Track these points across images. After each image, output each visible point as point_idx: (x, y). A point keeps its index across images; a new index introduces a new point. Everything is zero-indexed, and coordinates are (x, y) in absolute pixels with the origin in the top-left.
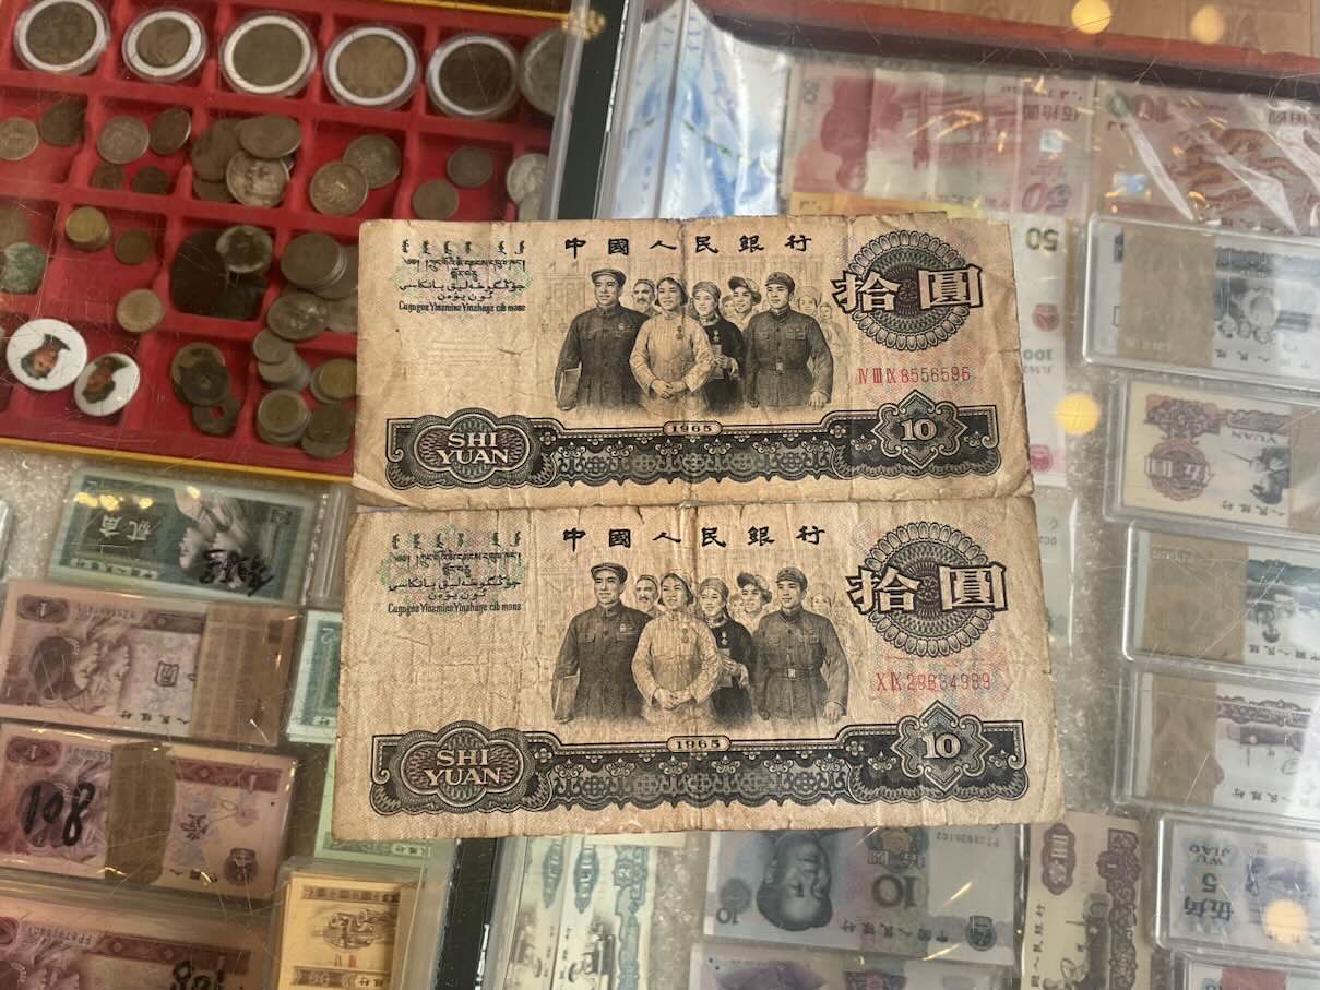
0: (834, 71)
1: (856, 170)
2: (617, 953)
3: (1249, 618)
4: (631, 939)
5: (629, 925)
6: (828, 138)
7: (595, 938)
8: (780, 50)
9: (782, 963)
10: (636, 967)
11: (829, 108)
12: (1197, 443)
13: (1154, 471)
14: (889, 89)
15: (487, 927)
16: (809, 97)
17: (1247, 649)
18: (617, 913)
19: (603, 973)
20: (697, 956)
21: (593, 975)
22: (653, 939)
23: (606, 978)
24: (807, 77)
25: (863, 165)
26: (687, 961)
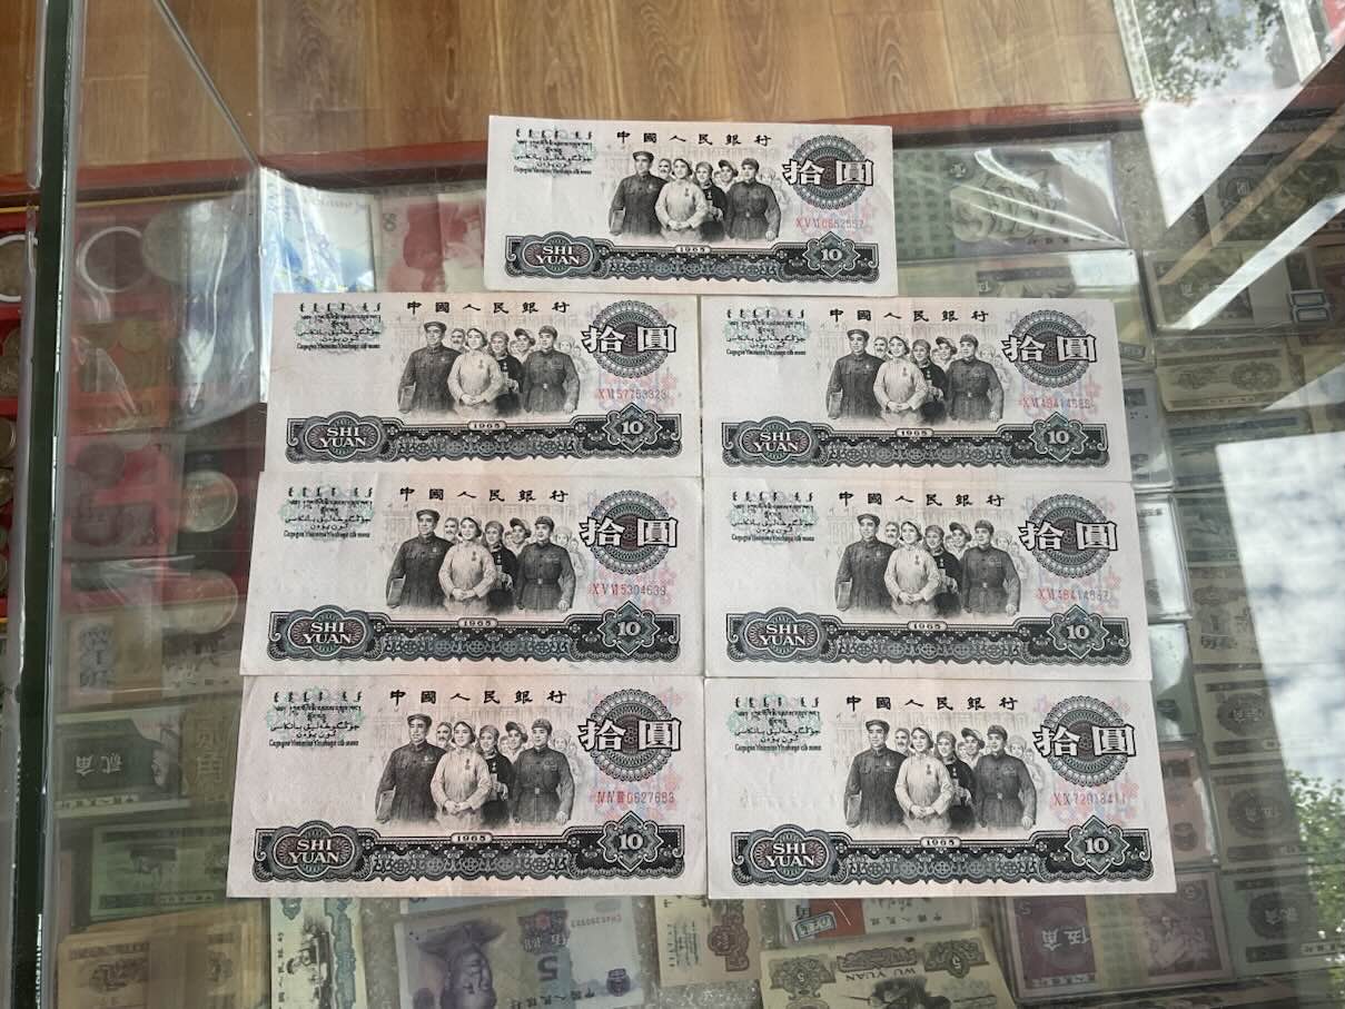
0: (404, 202)
1: (437, 279)
2: (332, 945)
4: (344, 932)
5: (339, 921)
6: (410, 257)
7: (310, 936)
8: (359, 192)
9: (469, 923)
10: (352, 951)
11: (406, 233)
14: (454, 208)
15: (40, 916)
16: (389, 226)
18: (327, 914)
19: (321, 962)
20: (399, 932)
21: (312, 966)
22: (365, 927)
23: (324, 965)
24: (384, 211)
25: (441, 274)
26: (392, 939)
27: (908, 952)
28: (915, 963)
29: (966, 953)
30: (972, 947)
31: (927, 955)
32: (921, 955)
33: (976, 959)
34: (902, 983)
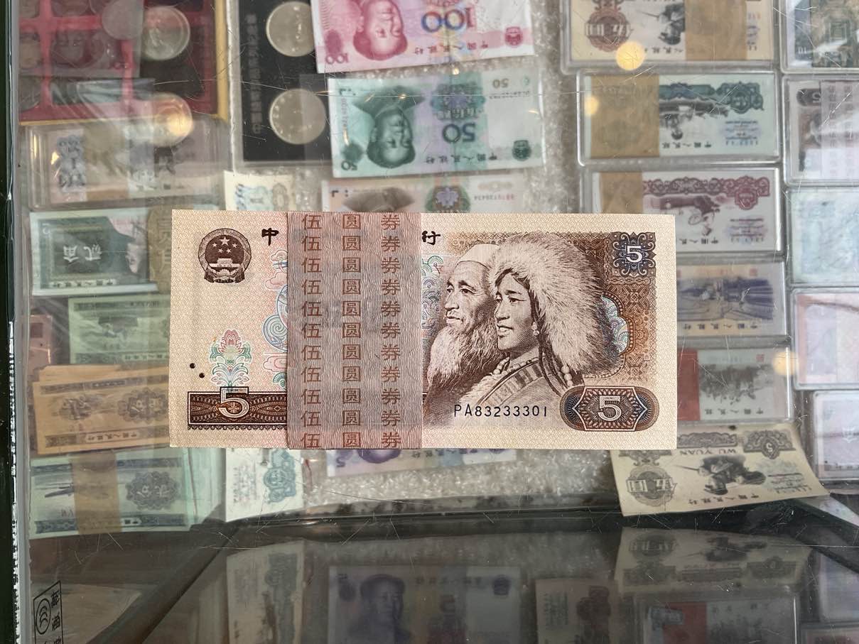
3: (662, 125)
12: (620, 9)
13: (591, 33)
17: (661, 146)
27: (730, 437)
28: (736, 445)
29: (778, 441)
30: (783, 436)
31: (746, 440)
32: (742, 440)
33: (784, 446)
34: (726, 460)
